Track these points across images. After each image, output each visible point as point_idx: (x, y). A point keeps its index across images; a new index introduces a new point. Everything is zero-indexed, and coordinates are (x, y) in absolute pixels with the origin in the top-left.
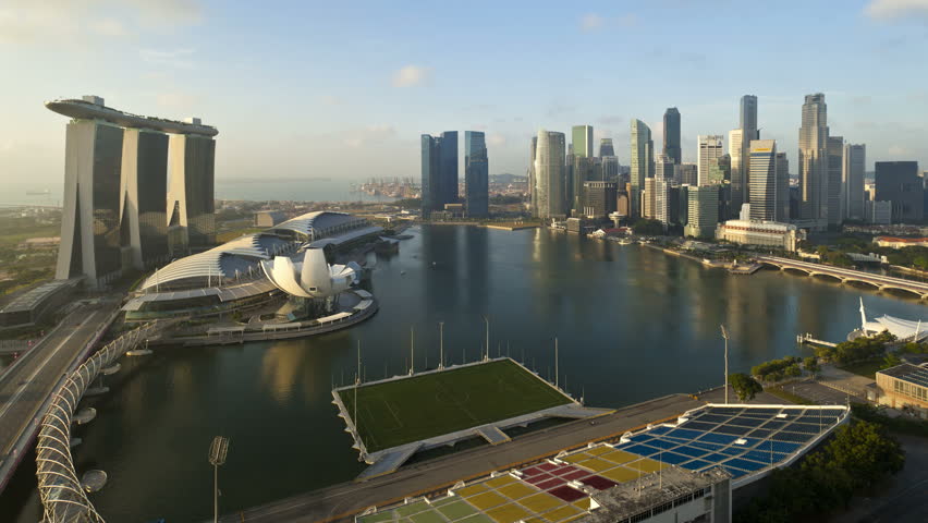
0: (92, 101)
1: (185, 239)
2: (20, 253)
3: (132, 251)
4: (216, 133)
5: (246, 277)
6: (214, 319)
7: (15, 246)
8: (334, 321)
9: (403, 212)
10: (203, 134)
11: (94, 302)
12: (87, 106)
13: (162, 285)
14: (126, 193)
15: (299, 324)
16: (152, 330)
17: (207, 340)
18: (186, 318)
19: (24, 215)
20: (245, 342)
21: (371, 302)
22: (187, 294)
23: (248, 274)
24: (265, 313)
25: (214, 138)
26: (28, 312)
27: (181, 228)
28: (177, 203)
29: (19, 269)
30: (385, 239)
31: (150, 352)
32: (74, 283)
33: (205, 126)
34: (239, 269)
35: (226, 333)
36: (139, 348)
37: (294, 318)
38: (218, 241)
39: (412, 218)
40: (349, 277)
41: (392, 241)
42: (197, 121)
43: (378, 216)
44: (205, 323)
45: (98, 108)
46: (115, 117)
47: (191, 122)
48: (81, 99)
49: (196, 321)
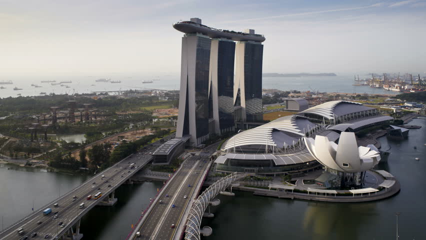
0: (195, 22)
1: (244, 117)
2: (155, 118)
3: (214, 122)
4: (264, 39)
5: (290, 149)
6: (271, 177)
7: (152, 113)
8: (364, 194)
9: (406, 104)
10: (256, 41)
11: (197, 154)
12: (193, 25)
13: (237, 148)
14: (211, 82)
15: (335, 192)
16: (233, 179)
17: (269, 193)
18: (253, 174)
19: (153, 95)
20: (295, 199)
21: (394, 182)
22: (254, 157)
23: (292, 146)
24: (306, 179)
25: (262, 43)
26: (166, 156)
27: (241, 108)
28: (239, 90)
29: (156, 128)
30: (396, 128)
31: (233, 194)
32: (185, 140)
33: (257, 35)
34: (286, 143)
35: (281, 190)
36: (227, 190)
37: (330, 186)
38: (265, 119)
39: (416, 110)
40: (375, 158)
41: (403, 130)
42: (252, 31)
43: (384, 107)
44: (266, 180)
45: (199, 26)
46: (206, 31)
47: (248, 32)
48: (189, 20)
49: (259, 177)
